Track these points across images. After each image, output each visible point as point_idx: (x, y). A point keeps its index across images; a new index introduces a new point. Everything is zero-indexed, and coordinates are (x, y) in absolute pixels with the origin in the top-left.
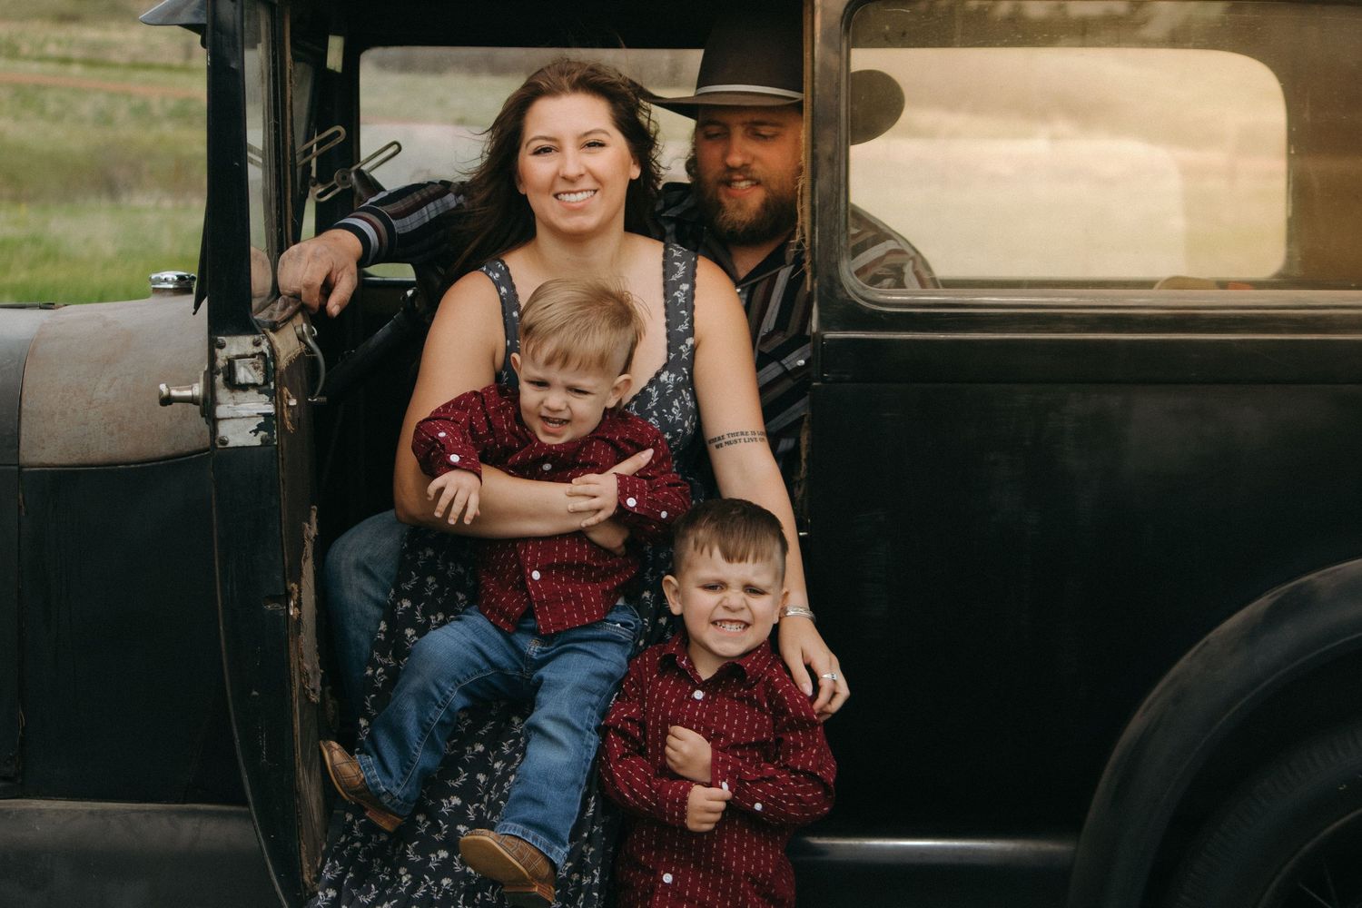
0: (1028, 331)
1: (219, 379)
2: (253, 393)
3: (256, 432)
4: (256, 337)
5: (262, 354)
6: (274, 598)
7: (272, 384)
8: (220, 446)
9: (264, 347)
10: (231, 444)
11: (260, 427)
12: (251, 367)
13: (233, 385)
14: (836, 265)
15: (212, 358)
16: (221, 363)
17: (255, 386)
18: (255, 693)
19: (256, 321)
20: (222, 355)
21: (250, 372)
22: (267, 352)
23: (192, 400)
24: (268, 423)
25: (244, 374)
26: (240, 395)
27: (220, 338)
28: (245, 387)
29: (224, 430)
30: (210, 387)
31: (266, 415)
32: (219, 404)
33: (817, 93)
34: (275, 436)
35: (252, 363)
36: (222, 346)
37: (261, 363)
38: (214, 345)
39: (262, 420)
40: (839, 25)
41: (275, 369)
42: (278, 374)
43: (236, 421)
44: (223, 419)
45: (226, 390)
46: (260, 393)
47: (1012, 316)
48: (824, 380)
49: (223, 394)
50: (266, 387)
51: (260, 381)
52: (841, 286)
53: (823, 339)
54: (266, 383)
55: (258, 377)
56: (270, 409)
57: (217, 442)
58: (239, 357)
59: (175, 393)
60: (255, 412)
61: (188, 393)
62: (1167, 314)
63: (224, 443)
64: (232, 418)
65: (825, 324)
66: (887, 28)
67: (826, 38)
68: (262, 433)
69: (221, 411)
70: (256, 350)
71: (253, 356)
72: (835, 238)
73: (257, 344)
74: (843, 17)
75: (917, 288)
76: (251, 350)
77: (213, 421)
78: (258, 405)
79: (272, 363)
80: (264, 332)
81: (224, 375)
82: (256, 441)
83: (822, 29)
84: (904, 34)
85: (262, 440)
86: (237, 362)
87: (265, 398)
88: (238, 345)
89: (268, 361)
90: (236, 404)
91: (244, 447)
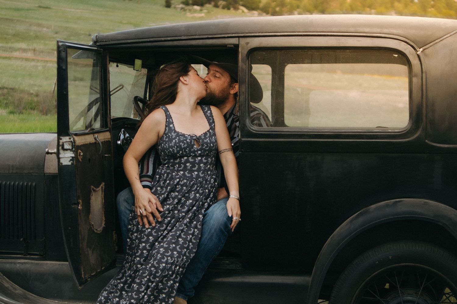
0: (296, 139)
1: (60, 148)
2: (69, 151)
3: (70, 161)
4: (70, 137)
5: (71, 141)
6: (75, 204)
7: (74, 149)
8: (61, 165)
9: (72, 140)
10: (63, 164)
11: (71, 160)
12: (68, 145)
13: (64, 149)
14: (245, 121)
15: (58, 142)
16: (61, 144)
17: (69, 149)
18: (70, 228)
19: (70, 133)
20: (61, 141)
21: (68, 146)
22: (72, 141)
23: (54, 153)
24: (73, 159)
25: (67, 146)
26: (66, 152)
27: (61, 137)
28: (67, 150)
29: (62, 161)
30: (58, 150)
31: (72, 157)
32: (60, 154)
33: (240, 75)
34: (75, 162)
35: (69, 144)
36: (61, 139)
37: (71, 144)
38: (59, 139)
39: (71, 158)
40: (245, 57)
41: (75, 145)
42: (75, 146)
43: (65, 158)
44: (61, 158)
45: (62, 150)
46: (71, 151)
47: (291, 134)
48: (242, 151)
49: (61, 151)
50: (72, 150)
51: (70, 148)
52: (246, 126)
53: (242, 140)
54: (72, 149)
55: (70, 147)
56: (73, 155)
57: (60, 164)
58: (65, 142)
59: (50, 151)
60: (69, 156)
61: (53, 151)
62: (332, 134)
63: (62, 164)
64: (63, 158)
65: (242, 136)
66: (260, 58)
67: (242, 60)
68: (71, 162)
69: (61, 156)
70: (70, 140)
71: (69, 142)
72: (245, 113)
73: (70, 139)
74: (247, 55)
75: (266, 127)
76: (68, 140)
77: (59, 158)
78: (71, 154)
79: (74, 144)
80: (72, 136)
81: (62, 146)
82: (70, 163)
83: (241, 58)
84: (264, 59)
85: (72, 163)
86: (64, 143)
87: (72, 152)
88: (65, 139)
89: (73, 143)
90: (65, 154)
91: (67, 165)
